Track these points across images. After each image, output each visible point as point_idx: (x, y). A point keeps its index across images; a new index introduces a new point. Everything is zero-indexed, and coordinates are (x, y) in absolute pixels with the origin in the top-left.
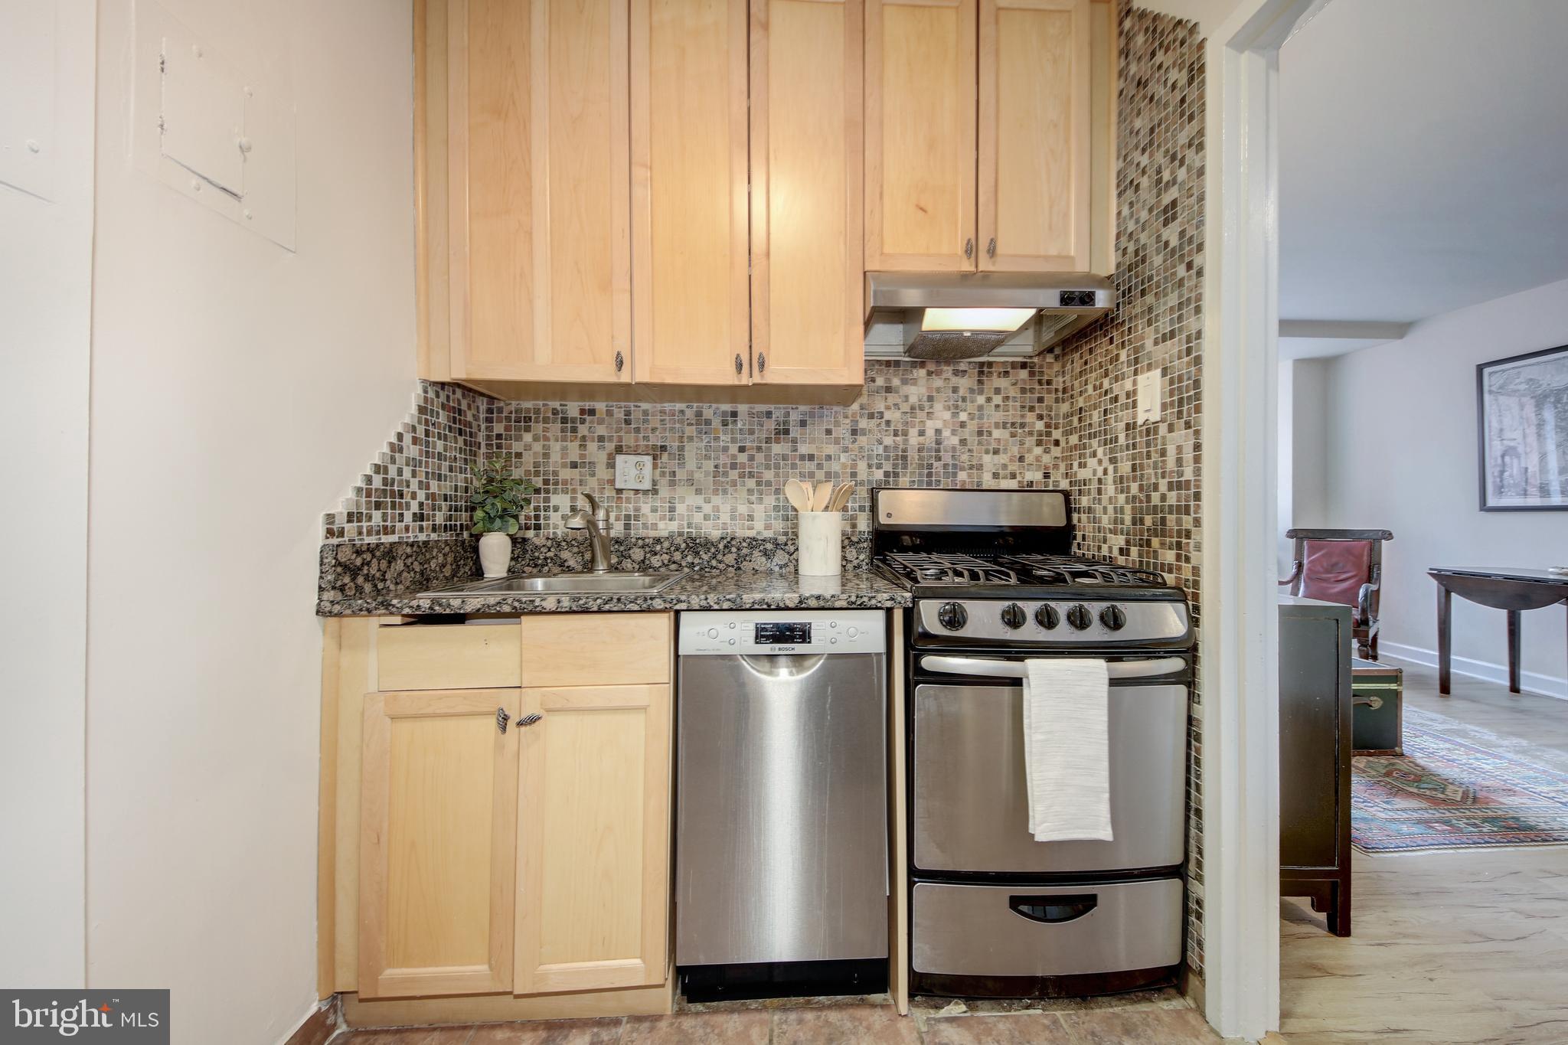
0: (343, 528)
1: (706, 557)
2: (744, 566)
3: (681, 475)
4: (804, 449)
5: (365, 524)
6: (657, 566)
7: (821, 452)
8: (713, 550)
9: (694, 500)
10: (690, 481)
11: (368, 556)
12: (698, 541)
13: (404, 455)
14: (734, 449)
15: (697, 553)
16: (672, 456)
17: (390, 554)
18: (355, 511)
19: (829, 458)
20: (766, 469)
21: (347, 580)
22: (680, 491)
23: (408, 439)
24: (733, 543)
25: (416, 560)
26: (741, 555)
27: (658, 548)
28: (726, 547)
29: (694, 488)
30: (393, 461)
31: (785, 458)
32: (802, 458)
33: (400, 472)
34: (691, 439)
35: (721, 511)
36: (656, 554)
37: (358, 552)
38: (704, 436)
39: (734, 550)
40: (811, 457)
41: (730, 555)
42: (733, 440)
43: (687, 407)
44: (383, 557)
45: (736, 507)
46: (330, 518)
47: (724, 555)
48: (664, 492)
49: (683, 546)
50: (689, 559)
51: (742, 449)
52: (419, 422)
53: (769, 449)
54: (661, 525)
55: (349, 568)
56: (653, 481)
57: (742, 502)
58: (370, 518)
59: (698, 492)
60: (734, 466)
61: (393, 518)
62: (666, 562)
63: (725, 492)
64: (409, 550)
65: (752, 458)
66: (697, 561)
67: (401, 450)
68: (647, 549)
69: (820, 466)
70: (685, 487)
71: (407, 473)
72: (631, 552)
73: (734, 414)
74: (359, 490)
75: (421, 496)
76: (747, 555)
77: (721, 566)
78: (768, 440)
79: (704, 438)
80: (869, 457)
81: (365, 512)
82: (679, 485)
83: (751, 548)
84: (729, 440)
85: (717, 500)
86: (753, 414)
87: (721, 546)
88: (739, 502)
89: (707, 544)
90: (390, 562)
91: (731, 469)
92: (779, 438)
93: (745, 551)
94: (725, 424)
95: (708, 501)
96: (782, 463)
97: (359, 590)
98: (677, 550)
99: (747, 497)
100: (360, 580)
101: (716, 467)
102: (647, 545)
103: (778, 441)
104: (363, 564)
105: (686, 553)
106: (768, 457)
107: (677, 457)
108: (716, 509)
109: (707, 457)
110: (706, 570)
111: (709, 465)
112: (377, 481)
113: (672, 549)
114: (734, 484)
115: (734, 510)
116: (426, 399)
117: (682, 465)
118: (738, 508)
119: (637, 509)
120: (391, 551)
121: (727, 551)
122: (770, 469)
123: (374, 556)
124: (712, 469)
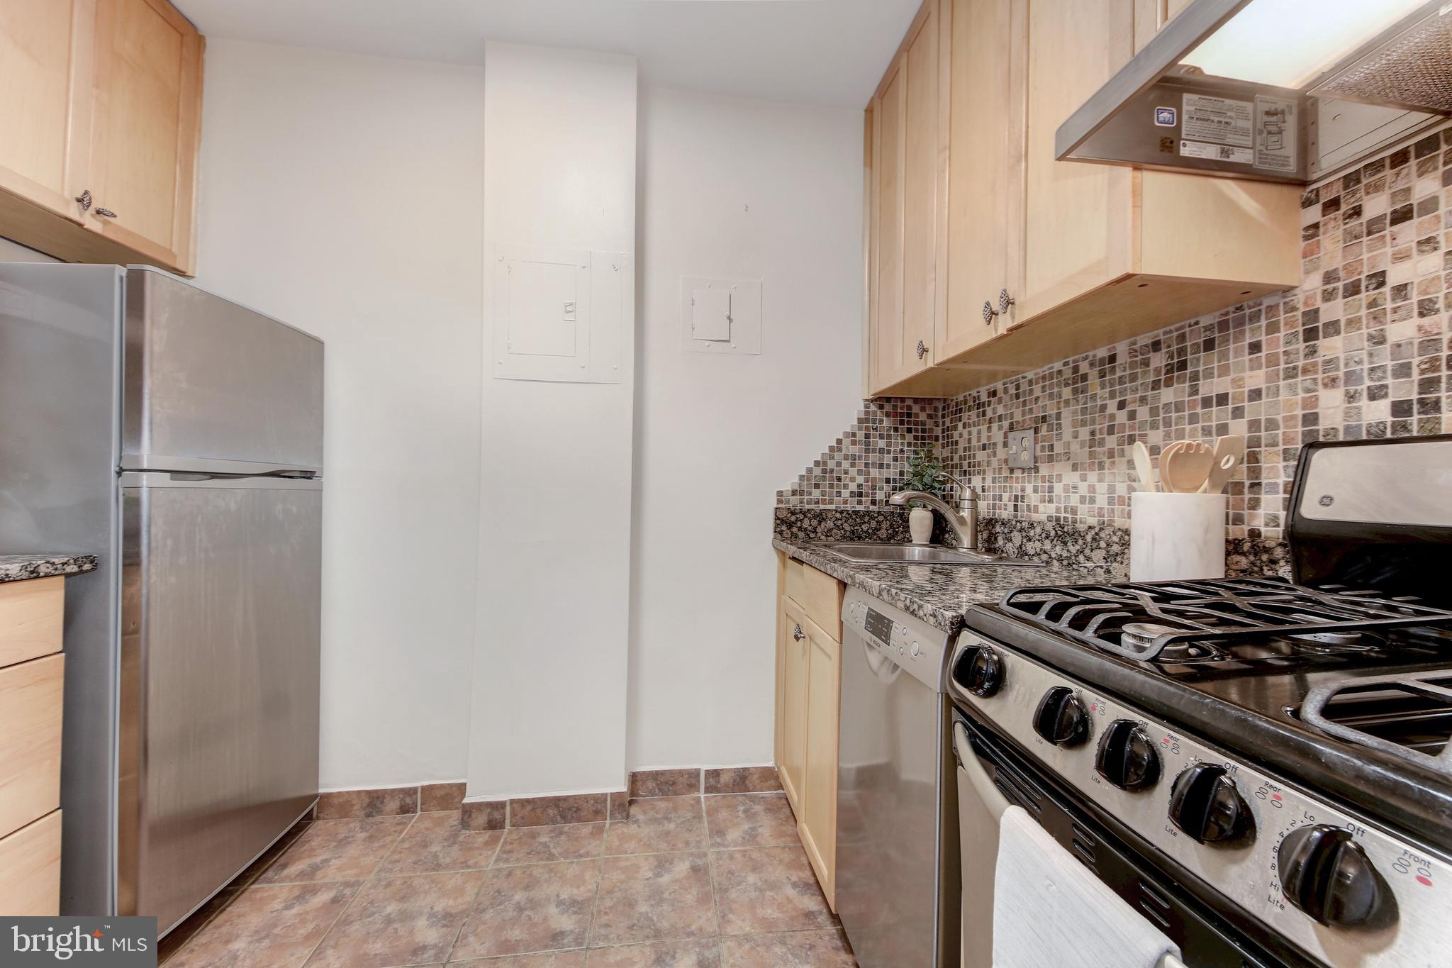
0: (789, 499)
1: (1073, 549)
2: (1115, 569)
3: (1059, 448)
4: (1210, 387)
5: (806, 497)
6: (1032, 554)
7: (1240, 387)
8: (1080, 542)
9: (1071, 478)
10: (1067, 455)
11: (801, 517)
12: (1066, 530)
13: (843, 453)
14: (1112, 406)
15: (1065, 543)
16: (1051, 426)
17: (821, 517)
18: (798, 489)
19: (1256, 394)
20: (1152, 428)
21: (784, 528)
22: (1059, 468)
23: (846, 442)
24: (1102, 535)
25: (845, 522)
26: (1111, 553)
27: (1032, 533)
28: (1094, 539)
29: (1071, 462)
30: (832, 458)
31: (1179, 407)
32: (1207, 402)
33: (839, 464)
34: (1067, 402)
35: (1097, 492)
36: (1030, 540)
37: (793, 513)
38: (1081, 396)
39: (1103, 544)
40: (1222, 399)
41: (1098, 551)
42: (1112, 395)
43: (1064, 365)
44: (815, 517)
45: (1114, 485)
46: (780, 493)
47: (1092, 550)
48: (1044, 470)
49: (1053, 533)
50: (1058, 549)
51: (1122, 405)
52: (860, 429)
53: (1157, 398)
54: (1041, 507)
55: (786, 522)
56: (1035, 457)
57: (1121, 480)
58: (810, 494)
59: (1075, 467)
60: (1111, 430)
61: (831, 494)
62: (1038, 550)
63: (1101, 466)
64: (838, 515)
65: (1132, 415)
66: (1065, 554)
67: (840, 450)
68: (1024, 534)
69: (1238, 413)
70: (1063, 462)
71: (846, 464)
72: (1012, 535)
73: (1112, 359)
74: (801, 477)
75: (860, 479)
76: (1117, 554)
77: (1089, 564)
78: (1156, 385)
79: (1080, 399)
80: (1351, 377)
81: (806, 490)
82: (1057, 461)
83: (1123, 544)
84: (1107, 395)
85: (1093, 476)
86: (1136, 351)
87: (1089, 538)
88: (1117, 479)
89: (1075, 535)
90: (820, 522)
91: (1109, 434)
92: (1172, 378)
93: (1116, 548)
94: (1102, 375)
95: (1084, 479)
96: (1174, 415)
97: (796, 536)
98: (1047, 538)
99: (1127, 472)
100: (795, 530)
101: (1093, 433)
102: (1023, 529)
103: (1169, 383)
104: (796, 520)
105: (1055, 542)
106: (1154, 411)
107: (1055, 428)
108: (1092, 489)
109: (1083, 423)
110: (1074, 566)
111: (1084, 433)
112: (817, 471)
113: (1044, 535)
114: (1111, 454)
115: (1112, 489)
116: (867, 413)
117: (1059, 436)
118: (1117, 488)
119: (1023, 490)
120: (821, 514)
121: (1095, 545)
122: (1158, 428)
123: (805, 516)
124: (1088, 437)
